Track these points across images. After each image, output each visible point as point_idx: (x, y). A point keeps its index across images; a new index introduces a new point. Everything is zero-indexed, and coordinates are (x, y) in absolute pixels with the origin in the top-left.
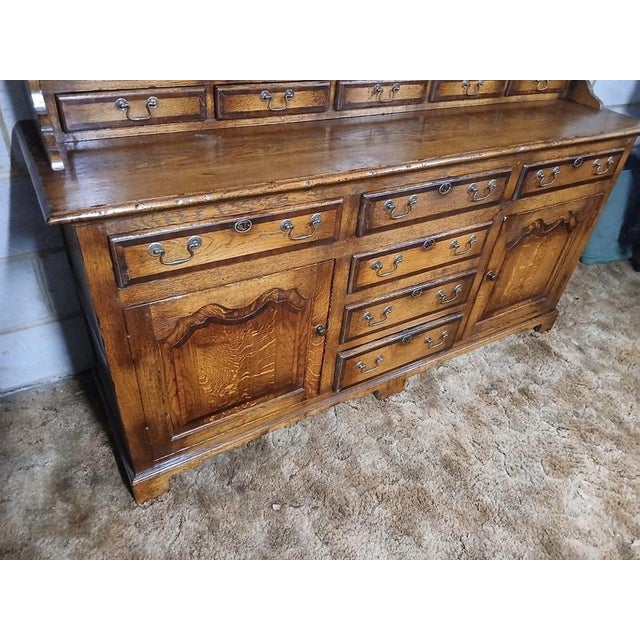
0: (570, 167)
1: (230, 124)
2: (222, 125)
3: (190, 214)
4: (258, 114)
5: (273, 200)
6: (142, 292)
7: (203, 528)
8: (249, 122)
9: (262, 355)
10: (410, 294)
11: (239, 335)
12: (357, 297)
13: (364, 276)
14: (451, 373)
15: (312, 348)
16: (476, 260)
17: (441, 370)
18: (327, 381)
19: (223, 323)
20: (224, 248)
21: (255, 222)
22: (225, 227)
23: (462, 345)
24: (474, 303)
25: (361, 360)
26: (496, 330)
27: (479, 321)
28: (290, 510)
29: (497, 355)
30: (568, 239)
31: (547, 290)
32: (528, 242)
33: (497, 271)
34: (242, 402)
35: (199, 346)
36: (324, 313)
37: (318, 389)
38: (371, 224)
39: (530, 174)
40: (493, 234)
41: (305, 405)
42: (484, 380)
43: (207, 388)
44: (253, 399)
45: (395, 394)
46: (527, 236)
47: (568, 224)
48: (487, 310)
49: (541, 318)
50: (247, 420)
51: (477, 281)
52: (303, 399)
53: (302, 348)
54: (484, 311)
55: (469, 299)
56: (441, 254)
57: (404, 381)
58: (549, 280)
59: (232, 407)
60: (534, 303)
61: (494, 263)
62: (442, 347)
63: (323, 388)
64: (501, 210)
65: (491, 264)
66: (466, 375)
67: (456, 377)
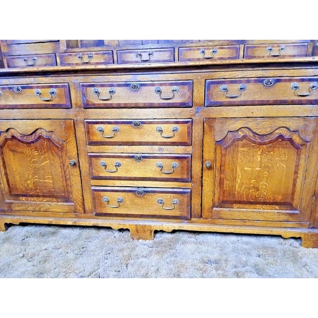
0: (260, 86)
4: (76, 64)
9: (43, 168)
10: (133, 157)
12: (95, 148)
13: (93, 134)
14: (196, 243)
15: (73, 175)
16: (189, 149)
17: (190, 239)
18: (89, 205)
19: (19, 141)
20: (11, 98)
21: (23, 88)
22: (10, 88)
23: (204, 223)
24: (202, 186)
25: (106, 196)
26: (243, 223)
27: (217, 207)
28: (25, 260)
29: (246, 247)
30: (299, 155)
31: (295, 203)
32: (243, 146)
33: (218, 165)
34: (38, 196)
35: (11, 150)
36: (75, 153)
37: (84, 208)
38: (87, 101)
39: (212, 86)
40: (197, 130)
41: (77, 217)
42: (215, 256)
43: (18, 178)
44: (44, 196)
45: (145, 239)
46: (239, 140)
47: (291, 140)
48: (221, 198)
49: (299, 231)
50: (42, 210)
51: (196, 167)
52: (75, 212)
53: (67, 173)
54: (219, 199)
55: (194, 180)
56: (150, 134)
57: (151, 231)
58: (293, 193)
59: (32, 196)
60: (284, 211)
61: (209, 155)
62: (177, 213)
63: (87, 208)
64: (197, 112)
65: (206, 156)
66: (204, 248)
67: (196, 246)
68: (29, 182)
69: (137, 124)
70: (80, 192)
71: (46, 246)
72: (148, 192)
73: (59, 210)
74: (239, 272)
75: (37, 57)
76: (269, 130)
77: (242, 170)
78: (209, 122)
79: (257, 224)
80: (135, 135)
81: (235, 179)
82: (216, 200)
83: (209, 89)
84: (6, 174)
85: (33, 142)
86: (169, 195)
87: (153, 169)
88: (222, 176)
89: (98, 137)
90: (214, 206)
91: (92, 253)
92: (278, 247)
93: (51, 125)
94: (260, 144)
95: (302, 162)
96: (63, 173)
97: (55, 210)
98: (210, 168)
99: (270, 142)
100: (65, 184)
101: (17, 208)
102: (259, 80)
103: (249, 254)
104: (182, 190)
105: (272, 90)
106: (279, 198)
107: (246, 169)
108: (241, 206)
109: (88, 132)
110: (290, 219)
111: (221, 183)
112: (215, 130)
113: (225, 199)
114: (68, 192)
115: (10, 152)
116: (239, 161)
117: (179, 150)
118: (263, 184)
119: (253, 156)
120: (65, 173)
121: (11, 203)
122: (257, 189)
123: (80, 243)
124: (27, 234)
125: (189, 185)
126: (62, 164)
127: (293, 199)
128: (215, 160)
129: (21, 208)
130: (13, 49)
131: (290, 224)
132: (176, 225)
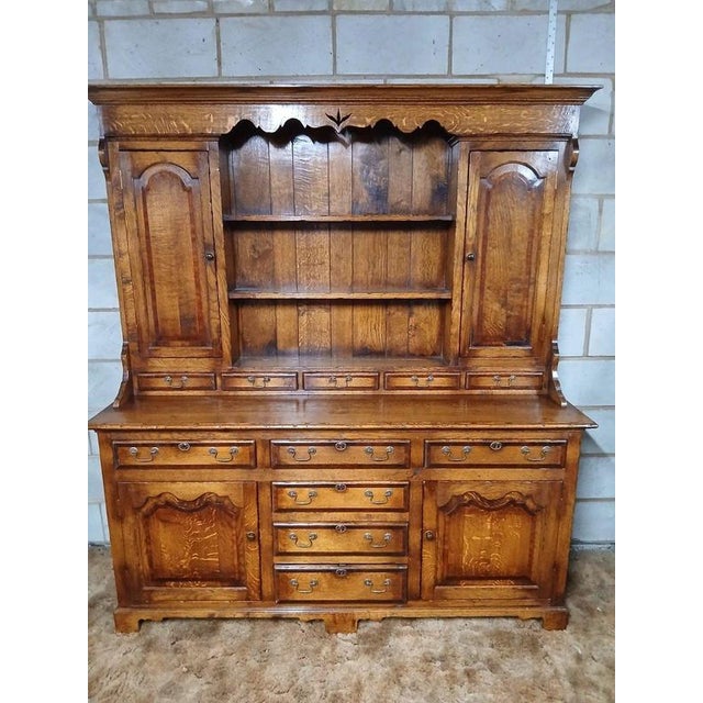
0: (486, 448)
1: (231, 393)
2: (225, 393)
3: (155, 435)
4: (247, 389)
5: (205, 435)
6: (128, 474)
7: (136, 662)
8: (244, 393)
9: (207, 542)
10: (333, 527)
11: (188, 521)
12: (283, 516)
13: (283, 500)
14: (412, 633)
15: (249, 551)
16: (406, 516)
17: (405, 628)
18: (268, 588)
19: (177, 508)
20: (173, 457)
21: (191, 445)
22: (172, 445)
23: (424, 606)
24: (421, 561)
25: (294, 578)
26: (472, 604)
27: (440, 585)
28: (192, 677)
29: (477, 634)
30: (534, 522)
31: (534, 576)
32: (470, 512)
33: (441, 533)
34: (194, 579)
35: (162, 521)
36: (254, 523)
37: (261, 594)
38: (279, 461)
39: (433, 448)
40: (415, 494)
41: (250, 605)
42: (439, 650)
43: (167, 556)
44: (203, 580)
45: (346, 632)
46: (465, 505)
47: (524, 506)
48: (445, 574)
49: (539, 610)
50: (199, 598)
51: (415, 537)
52: (247, 599)
53: (241, 548)
54: (442, 575)
55: (411, 553)
56: (358, 498)
57: (354, 621)
58: (530, 565)
59: (186, 580)
60: (520, 587)
61: (429, 523)
62: (390, 596)
63: (265, 594)
64: (415, 474)
65: (427, 524)
66: (425, 641)
67: (414, 639)
68: (183, 561)
69: (342, 488)
70: (257, 573)
71: (212, 652)
72: (352, 571)
73: (223, 598)
74: (471, 670)
75: (188, 377)
76: (498, 495)
77: (470, 539)
78: (431, 486)
79: (489, 604)
80: (338, 500)
81: (461, 550)
82: (439, 576)
83: (429, 449)
84: (149, 552)
85: (196, 510)
86: (379, 574)
87: (360, 541)
88: (446, 547)
89: (288, 503)
90: (436, 584)
91: (280, 658)
92: (515, 631)
93: (226, 489)
94: (489, 510)
95: (538, 530)
96: (235, 548)
97: (218, 598)
98: (432, 539)
99: (501, 508)
100: (236, 562)
101: (161, 598)
102: (486, 444)
103: (480, 644)
104: (395, 567)
105: (501, 454)
106: (514, 572)
107: (474, 538)
108: (470, 582)
109: (276, 498)
110: (529, 596)
111: (445, 556)
112: (436, 494)
113: (450, 575)
114: (239, 572)
115: (161, 524)
116: (466, 529)
117: (393, 517)
118: (495, 556)
119: (482, 523)
120: (238, 547)
121: (152, 591)
122: (488, 561)
123: (257, 643)
124: (176, 635)
125: (405, 559)
126: (234, 538)
127: (530, 572)
128: (438, 529)
129: (167, 597)
130: (150, 364)
131: (528, 602)
132: (388, 612)
